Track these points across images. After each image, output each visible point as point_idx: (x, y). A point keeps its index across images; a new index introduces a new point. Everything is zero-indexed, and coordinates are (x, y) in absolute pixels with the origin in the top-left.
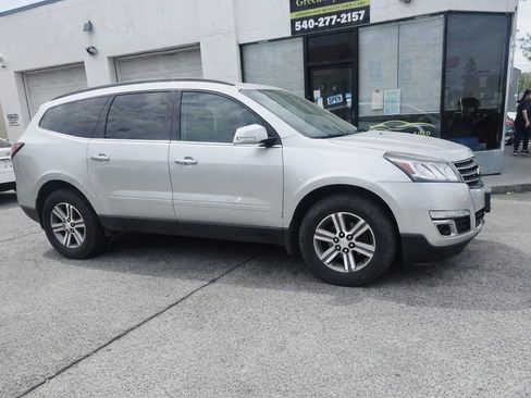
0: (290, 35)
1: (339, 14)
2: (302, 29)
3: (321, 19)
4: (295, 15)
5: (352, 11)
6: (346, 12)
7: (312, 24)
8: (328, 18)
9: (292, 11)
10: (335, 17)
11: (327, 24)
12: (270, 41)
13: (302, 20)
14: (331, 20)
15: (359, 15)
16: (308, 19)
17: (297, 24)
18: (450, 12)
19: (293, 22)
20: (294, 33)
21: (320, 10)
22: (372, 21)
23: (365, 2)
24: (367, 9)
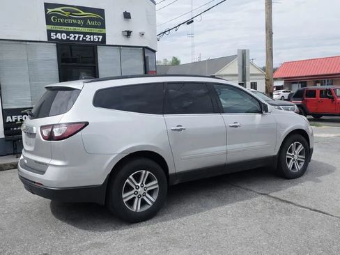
0: (47, 40)
1: (85, 34)
2: (57, 39)
3: (72, 35)
4: (50, 27)
5: (94, 34)
6: (90, 34)
7: (64, 37)
8: (77, 36)
9: (47, 24)
10: (82, 36)
11: (76, 39)
13: (57, 32)
14: (79, 37)
15: (99, 38)
16: (61, 32)
17: (52, 34)
19: (49, 32)
20: (50, 40)
21: (71, 29)
22: (107, 43)
23: (103, 31)
24: (104, 35)
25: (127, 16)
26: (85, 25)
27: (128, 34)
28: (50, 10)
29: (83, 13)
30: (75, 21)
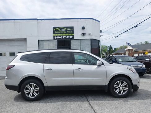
0: (53, 39)
1: (66, 36)
4: (54, 35)
5: (69, 36)
6: (68, 36)
7: (59, 37)
9: (54, 34)
12: (48, 40)
13: (56, 36)
14: (64, 37)
16: (58, 36)
17: (55, 37)
18: (92, 39)
19: (54, 36)
20: (54, 39)
21: (62, 35)
22: (74, 39)
23: (73, 35)
24: (73, 36)
25: (83, 28)
26: (66, 33)
27: (84, 34)
28: (55, 29)
29: (66, 29)
30: (63, 32)
